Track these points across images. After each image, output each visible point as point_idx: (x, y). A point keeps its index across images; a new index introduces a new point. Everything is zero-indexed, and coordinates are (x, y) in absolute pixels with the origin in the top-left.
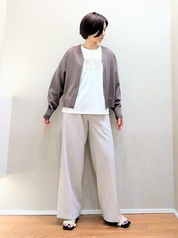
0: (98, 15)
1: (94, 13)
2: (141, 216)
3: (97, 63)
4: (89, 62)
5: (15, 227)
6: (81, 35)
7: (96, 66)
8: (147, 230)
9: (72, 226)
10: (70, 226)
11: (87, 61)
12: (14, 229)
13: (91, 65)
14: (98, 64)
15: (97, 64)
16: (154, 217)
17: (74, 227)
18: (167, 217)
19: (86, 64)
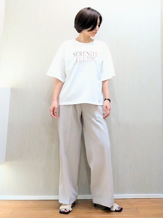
0: (93, 10)
1: (89, 8)
2: (133, 201)
3: (90, 55)
4: (82, 54)
5: (13, 211)
6: (75, 29)
8: (138, 214)
9: (68, 211)
10: (66, 210)
11: (81, 53)
12: (12, 213)
13: (84, 56)
15: (90, 56)
16: (145, 201)
17: (70, 212)
18: (157, 201)
19: (79, 56)
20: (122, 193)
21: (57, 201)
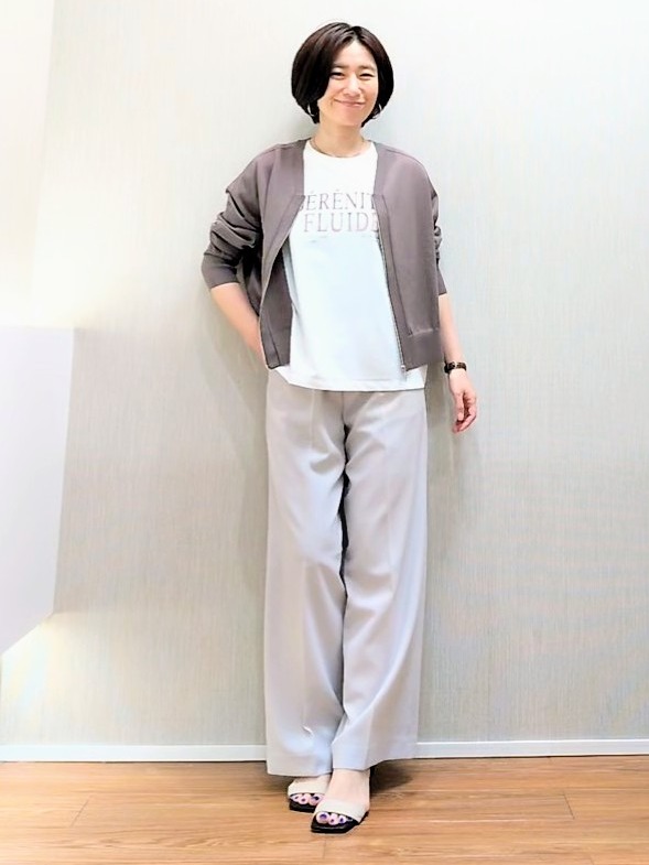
2: (548, 767)
3: (359, 206)
4: (330, 202)
5: (85, 805)
7: (354, 216)
8: (570, 816)
10: (317, 799)
12: (80, 812)
13: (337, 212)
14: (363, 210)
15: (358, 209)
19: (317, 211)
20: (509, 734)
21: (262, 765)
